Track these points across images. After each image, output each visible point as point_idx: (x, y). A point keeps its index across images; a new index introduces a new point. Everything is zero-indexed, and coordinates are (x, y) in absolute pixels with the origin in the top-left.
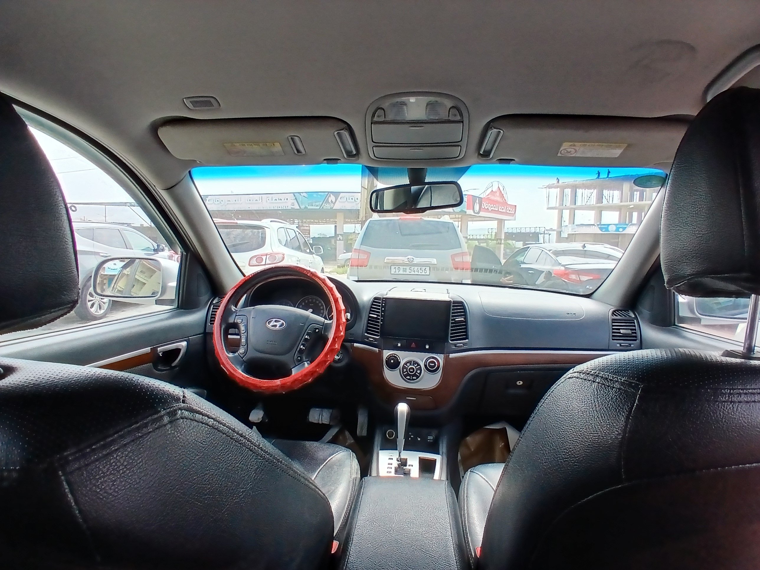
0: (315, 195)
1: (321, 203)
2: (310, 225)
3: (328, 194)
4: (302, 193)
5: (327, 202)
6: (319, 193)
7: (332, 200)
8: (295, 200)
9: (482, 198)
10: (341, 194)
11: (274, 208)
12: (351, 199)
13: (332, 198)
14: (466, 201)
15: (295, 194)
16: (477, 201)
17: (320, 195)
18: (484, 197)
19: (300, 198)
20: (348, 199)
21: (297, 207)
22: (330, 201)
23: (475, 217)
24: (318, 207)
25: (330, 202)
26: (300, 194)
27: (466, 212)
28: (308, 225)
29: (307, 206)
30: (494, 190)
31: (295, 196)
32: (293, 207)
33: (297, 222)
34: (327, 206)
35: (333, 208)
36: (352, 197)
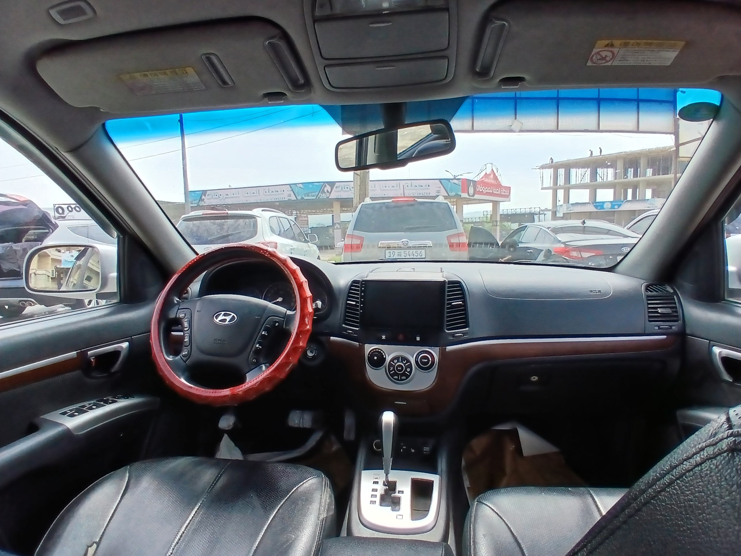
0: (311, 186)
1: (317, 193)
2: (308, 216)
3: (323, 184)
4: (298, 184)
5: (323, 192)
6: (315, 184)
7: (327, 190)
8: (292, 192)
9: (476, 181)
10: (337, 183)
11: (271, 199)
12: (346, 188)
13: (328, 188)
14: (461, 185)
15: (291, 185)
16: (472, 185)
17: (316, 185)
18: (478, 180)
19: (296, 190)
20: (343, 188)
21: (293, 198)
22: (326, 191)
23: (470, 201)
24: (314, 198)
25: (326, 192)
26: (297, 186)
27: (461, 196)
28: (306, 216)
29: (303, 197)
30: (488, 173)
31: (291, 187)
32: (289, 198)
33: (295, 213)
34: (324, 196)
35: (330, 198)
36: (347, 186)
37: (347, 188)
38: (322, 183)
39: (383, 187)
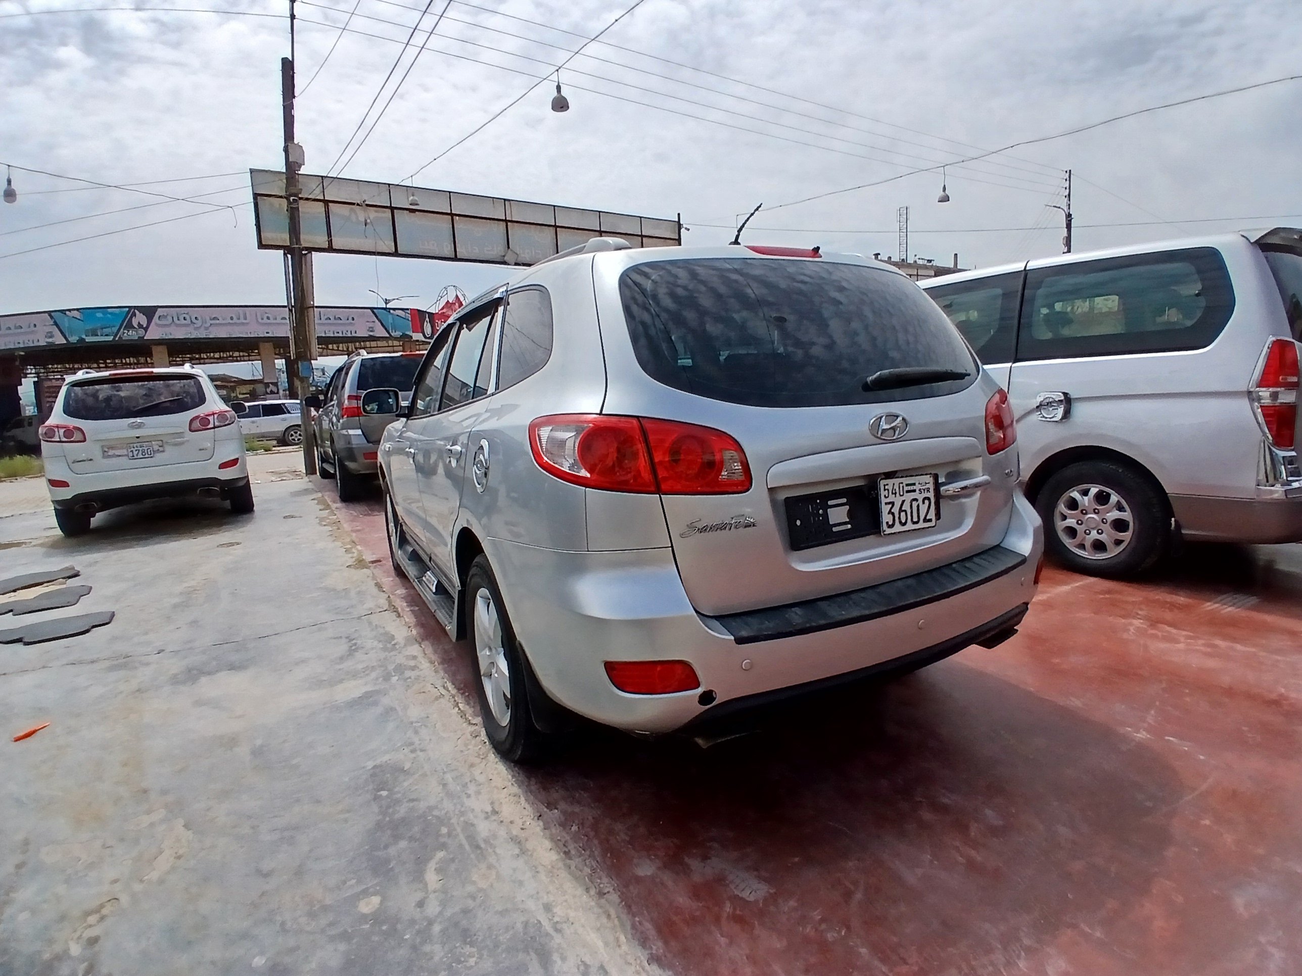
0: (99, 315)
1: (115, 330)
3: (128, 312)
4: (69, 310)
5: (130, 326)
6: (109, 310)
7: (139, 323)
8: (55, 327)
9: (433, 314)
10: (159, 309)
11: (6, 345)
12: (181, 318)
13: (140, 318)
14: (410, 319)
15: (53, 314)
16: (427, 319)
17: (110, 313)
18: (437, 312)
19: (65, 323)
20: (176, 319)
21: (60, 340)
22: (135, 324)
24: (111, 338)
25: (136, 326)
26: (65, 314)
27: (411, 337)
29: (84, 337)
30: (451, 302)
31: (52, 317)
32: (50, 340)
34: (131, 335)
35: (145, 338)
36: (185, 315)
37: (185, 319)
38: (127, 309)
39: (262, 319)
